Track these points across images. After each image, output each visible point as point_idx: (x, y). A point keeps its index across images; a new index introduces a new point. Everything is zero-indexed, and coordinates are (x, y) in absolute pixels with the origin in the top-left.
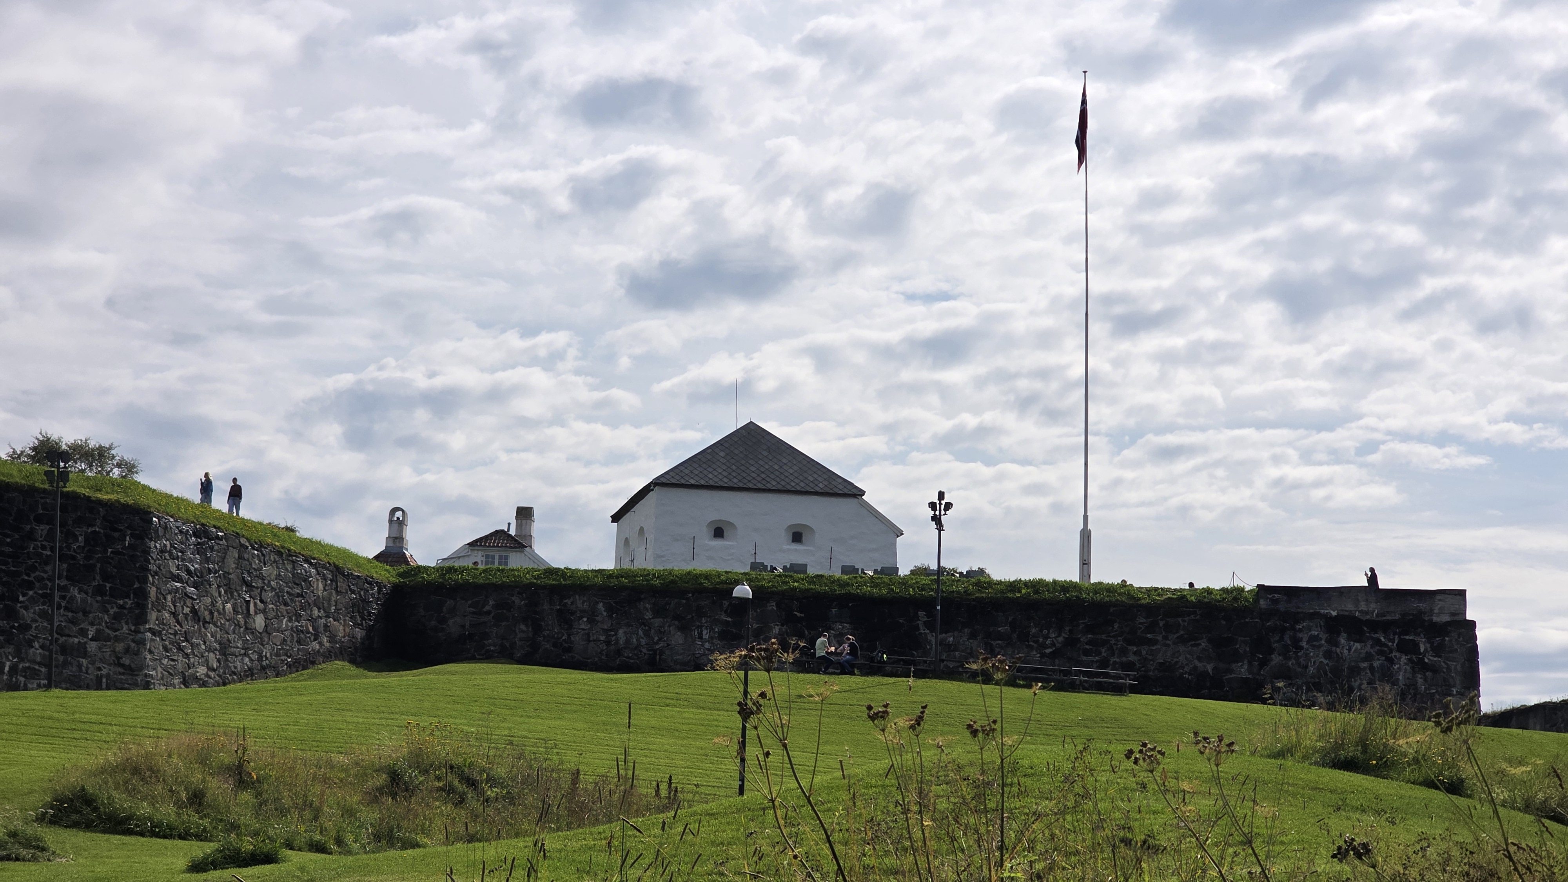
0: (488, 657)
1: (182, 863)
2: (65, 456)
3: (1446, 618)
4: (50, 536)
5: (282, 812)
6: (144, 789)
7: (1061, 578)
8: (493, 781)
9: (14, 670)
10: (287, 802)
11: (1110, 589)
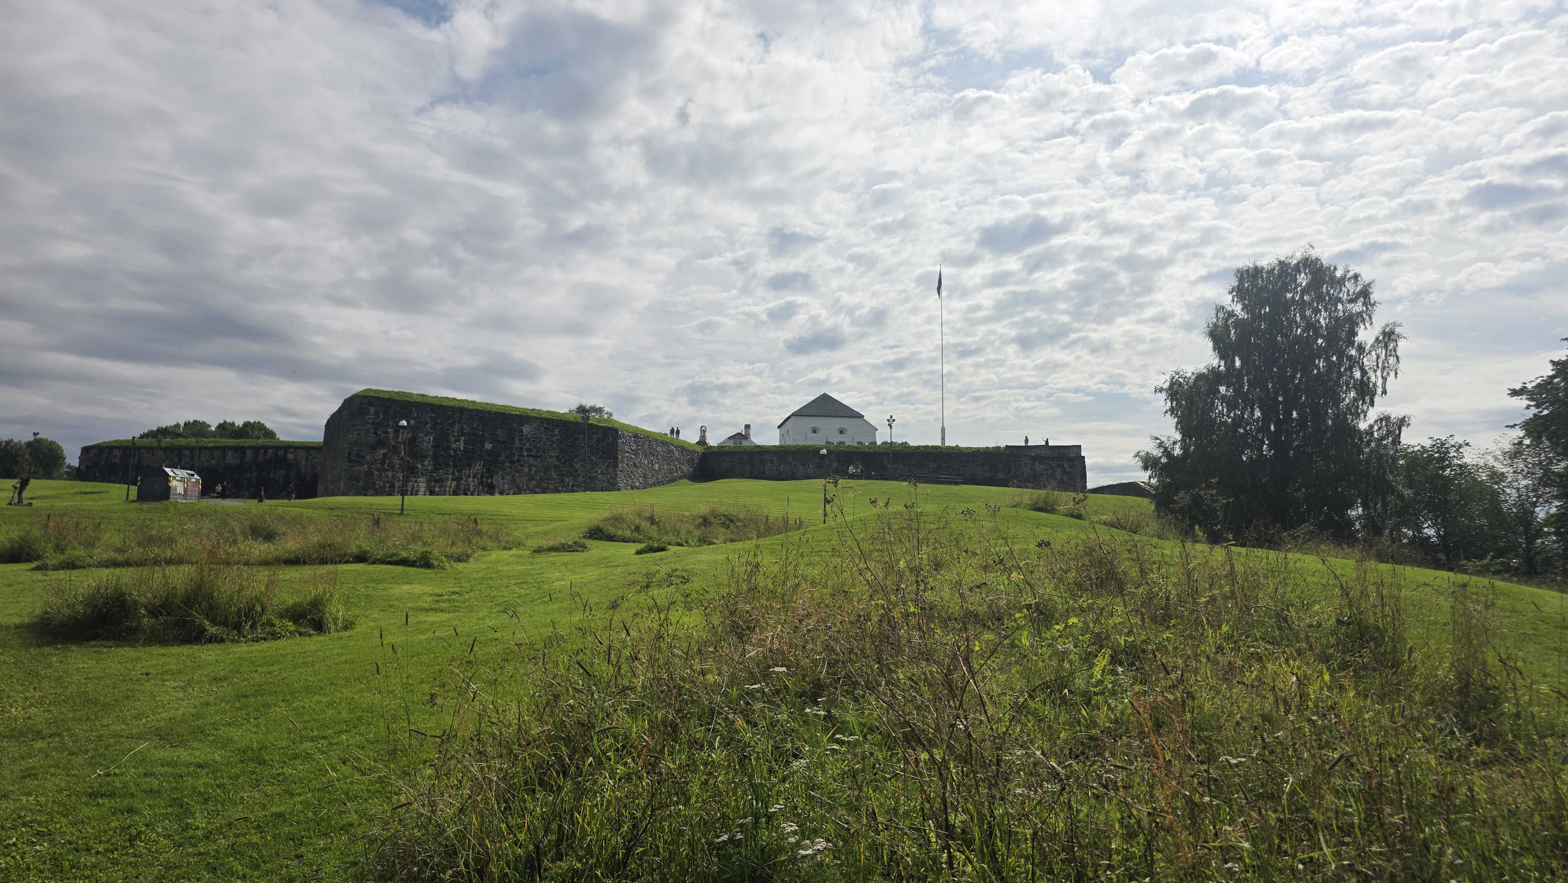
0: (736, 477)
1: (633, 551)
2: (588, 411)
3: (1074, 455)
4: (584, 439)
5: (667, 533)
6: (619, 526)
7: (935, 444)
8: (739, 520)
9: (573, 485)
10: (668, 529)
11: (952, 448)
